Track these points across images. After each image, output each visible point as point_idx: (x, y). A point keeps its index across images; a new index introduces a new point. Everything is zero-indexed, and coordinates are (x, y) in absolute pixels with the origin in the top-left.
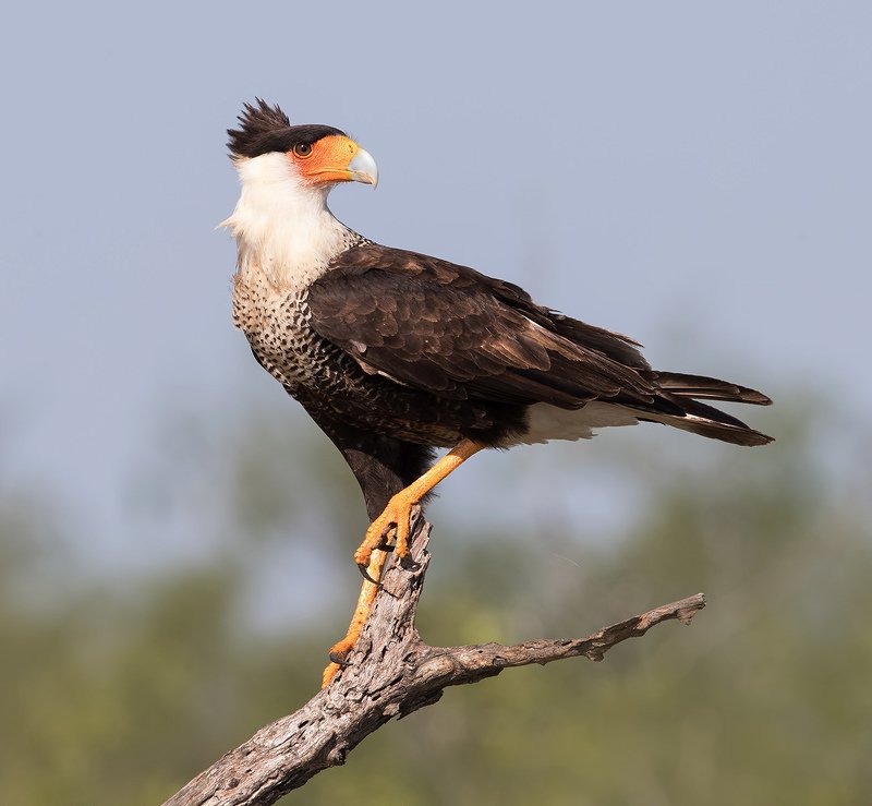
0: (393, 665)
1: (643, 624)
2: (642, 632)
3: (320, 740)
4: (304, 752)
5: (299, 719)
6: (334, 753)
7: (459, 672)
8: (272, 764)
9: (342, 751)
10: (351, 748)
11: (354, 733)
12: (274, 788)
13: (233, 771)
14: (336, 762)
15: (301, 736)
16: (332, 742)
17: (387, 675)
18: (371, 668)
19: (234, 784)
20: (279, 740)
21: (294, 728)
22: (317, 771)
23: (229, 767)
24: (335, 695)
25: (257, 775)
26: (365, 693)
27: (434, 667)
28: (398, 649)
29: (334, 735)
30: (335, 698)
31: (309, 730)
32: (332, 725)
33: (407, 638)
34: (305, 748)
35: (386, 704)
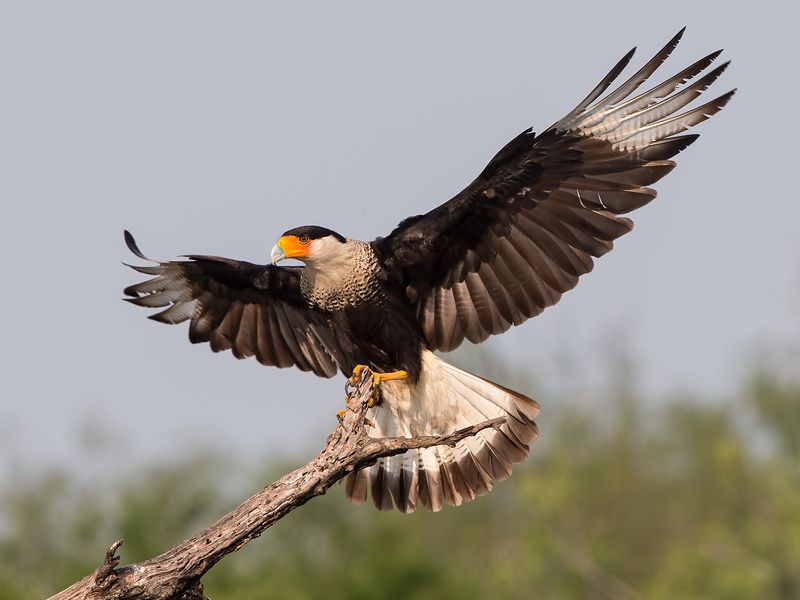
0: (351, 446)
1: (475, 430)
2: (475, 434)
3: (313, 482)
4: (305, 487)
5: (304, 471)
6: (320, 489)
7: (385, 450)
8: (288, 493)
9: (324, 488)
10: (329, 486)
11: (331, 479)
12: (288, 505)
13: (268, 496)
14: (321, 494)
15: (303, 479)
16: (318, 483)
17: (347, 451)
18: (340, 447)
19: (268, 502)
20: (293, 482)
21: (300, 475)
22: (311, 498)
23: (267, 493)
24: (322, 459)
25: (281, 498)
26: (337, 459)
27: (372, 448)
28: (354, 438)
29: (320, 480)
30: (322, 462)
31: (307, 476)
32: (319, 475)
33: (359, 433)
34: (305, 486)
35: (347, 465)
